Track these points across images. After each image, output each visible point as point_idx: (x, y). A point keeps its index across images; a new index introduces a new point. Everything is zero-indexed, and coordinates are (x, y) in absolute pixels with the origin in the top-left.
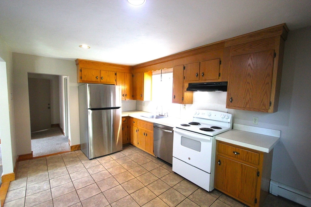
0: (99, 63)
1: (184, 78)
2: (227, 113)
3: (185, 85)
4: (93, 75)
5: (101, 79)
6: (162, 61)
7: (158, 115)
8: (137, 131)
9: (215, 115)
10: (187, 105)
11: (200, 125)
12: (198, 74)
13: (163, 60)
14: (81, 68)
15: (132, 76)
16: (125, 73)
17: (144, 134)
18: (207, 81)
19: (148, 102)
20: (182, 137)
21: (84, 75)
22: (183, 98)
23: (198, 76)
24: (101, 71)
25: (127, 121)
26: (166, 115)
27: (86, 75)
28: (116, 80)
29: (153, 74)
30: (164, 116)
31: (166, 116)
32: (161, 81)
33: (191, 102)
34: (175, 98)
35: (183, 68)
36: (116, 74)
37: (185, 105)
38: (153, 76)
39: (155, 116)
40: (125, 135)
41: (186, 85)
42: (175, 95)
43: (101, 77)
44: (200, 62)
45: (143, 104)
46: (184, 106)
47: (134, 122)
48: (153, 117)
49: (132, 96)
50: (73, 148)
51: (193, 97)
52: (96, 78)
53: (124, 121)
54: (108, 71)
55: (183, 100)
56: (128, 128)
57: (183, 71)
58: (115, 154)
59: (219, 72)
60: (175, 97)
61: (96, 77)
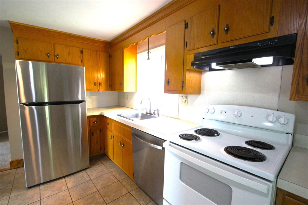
0: (51, 32)
1: (186, 45)
2: (277, 110)
3: (188, 59)
4: (41, 50)
5: (56, 58)
6: (148, 23)
7: (145, 113)
8: (111, 138)
9: (252, 114)
10: (190, 97)
11: (218, 135)
12: (216, 31)
13: (151, 21)
14: (17, 38)
15: (110, 57)
16: (97, 51)
17: (121, 144)
18: (237, 43)
19: (132, 93)
20: (181, 163)
21: (23, 50)
22: (183, 82)
23: (216, 36)
24: (55, 44)
25: (99, 121)
26: (156, 113)
27: (27, 49)
28: (82, 61)
29: (138, 52)
30: (153, 114)
31: (156, 115)
32: (148, 59)
33: (198, 90)
34: (170, 84)
35: (183, 26)
36: (82, 52)
37: (186, 97)
38: (138, 55)
39: (140, 115)
40: (97, 142)
41: (191, 58)
42: (169, 79)
43: (56, 54)
44: (220, 6)
45: (126, 96)
46: (185, 99)
47: (108, 124)
48: (137, 116)
49: (110, 85)
50: (14, 164)
51: (200, 83)
52: (47, 56)
53: (94, 122)
54: (69, 46)
55: (183, 86)
56: (100, 131)
57: (183, 32)
58: (76, 174)
59: (271, 14)
60: (169, 82)
61: (46, 54)
